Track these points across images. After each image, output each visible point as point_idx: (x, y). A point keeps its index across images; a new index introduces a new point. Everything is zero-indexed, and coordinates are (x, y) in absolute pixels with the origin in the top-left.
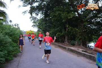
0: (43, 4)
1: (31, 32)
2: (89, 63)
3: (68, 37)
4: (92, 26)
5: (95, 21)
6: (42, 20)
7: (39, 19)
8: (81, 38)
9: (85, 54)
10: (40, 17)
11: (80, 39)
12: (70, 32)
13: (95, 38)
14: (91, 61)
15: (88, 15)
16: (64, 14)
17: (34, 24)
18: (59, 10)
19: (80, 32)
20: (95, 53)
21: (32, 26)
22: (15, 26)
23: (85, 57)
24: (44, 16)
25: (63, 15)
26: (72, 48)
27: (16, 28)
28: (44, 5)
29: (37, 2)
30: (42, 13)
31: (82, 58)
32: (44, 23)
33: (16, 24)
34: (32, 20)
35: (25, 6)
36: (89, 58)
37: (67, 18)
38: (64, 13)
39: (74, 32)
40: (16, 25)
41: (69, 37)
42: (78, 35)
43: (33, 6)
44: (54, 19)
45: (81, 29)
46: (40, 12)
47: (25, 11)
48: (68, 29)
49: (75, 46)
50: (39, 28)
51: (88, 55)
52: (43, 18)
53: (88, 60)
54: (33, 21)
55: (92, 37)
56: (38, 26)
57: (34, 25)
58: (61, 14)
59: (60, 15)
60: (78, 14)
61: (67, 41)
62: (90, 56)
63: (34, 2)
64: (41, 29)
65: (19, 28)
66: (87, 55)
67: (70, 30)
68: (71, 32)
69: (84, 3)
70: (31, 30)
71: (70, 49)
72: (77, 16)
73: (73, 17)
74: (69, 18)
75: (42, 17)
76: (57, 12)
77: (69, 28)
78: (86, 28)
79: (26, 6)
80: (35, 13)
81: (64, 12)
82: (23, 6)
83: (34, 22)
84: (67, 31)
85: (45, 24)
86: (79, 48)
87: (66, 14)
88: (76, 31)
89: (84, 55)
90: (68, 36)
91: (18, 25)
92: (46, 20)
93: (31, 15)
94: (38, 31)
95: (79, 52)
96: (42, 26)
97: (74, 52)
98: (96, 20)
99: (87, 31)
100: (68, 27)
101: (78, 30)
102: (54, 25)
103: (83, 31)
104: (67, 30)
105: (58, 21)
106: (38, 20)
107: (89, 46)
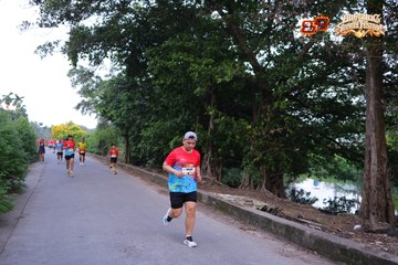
0: (121, 22)
1: (74, 129)
2: (282, 253)
3: (213, 156)
4: (306, 117)
5: (319, 95)
6: (117, 85)
7: (104, 79)
8: (262, 160)
9: (270, 221)
10: (108, 73)
11: (257, 164)
12: (223, 137)
13: (316, 162)
14: (291, 249)
15: (290, 73)
16: (200, 64)
17: (86, 100)
18: (183, 49)
19: (258, 137)
20: (313, 217)
21: (78, 108)
22: (8, 104)
23: (270, 231)
24: (124, 67)
25: (197, 68)
26: (226, 197)
27: (11, 113)
28: (128, 25)
29: (98, 10)
30: (120, 57)
31: (259, 235)
32: (123, 96)
33: (11, 97)
34: (76, 83)
35: (47, 26)
36: (285, 236)
37: (211, 79)
38: (199, 60)
39: (238, 137)
40: (11, 100)
41: (219, 155)
42: (252, 148)
43: (81, 28)
44: (162, 82)
45: (264, 126)
46: (109, 53)
47: (50, 45)
48: (216, 125)
49: (239, 190)
50: (104, 114)
51: (282, 226)
52: (120, 75)
53: (277, 244)
54: (80, 87)
55: (304, 155)
56: (100, 106)
57: (87, 104)
58: (188, 63)
59: (184, 69)
60: (257, 67)
61: (209, 170)
62: (288, 227)
63: (86, 11)
64: (110, 118)
65: (23, 110)
66: (276, 224)
67: (220, 128)
68: (226, 136)
69: (280, 27)
70: (70, 124)
71: (214, 200)
72: (253, 73)
73: (236, 78)
74: (220, 80)
75: (116, 73)
76: (174, 56)
77: (217, 121)
78: (282, 123)
79: (53, 25)
80: (91, 56)
81: (200, 57)
82: (41, 26)
83: (85, 92)
84: (213, 132)
85: (130, 99)
86: (254, 196)
87: (207, 65)
88: (243, 132)
89: (267, 226)
90: (213, 151)
91: (18, 98)
92: (134, 85)
93: (70, 62)
94: (101, 126)
95: (249, 214)
96: (117, 108)
97: (231, 214)
98: (320, 92)
99: (285, 132)
100: (216, 117)
101: (254, 127)
102: (163, 106)
103: (272, 132)
104: (211, 126)
105: (181, 92)
106: (101, 84)
107: (294, 191)
